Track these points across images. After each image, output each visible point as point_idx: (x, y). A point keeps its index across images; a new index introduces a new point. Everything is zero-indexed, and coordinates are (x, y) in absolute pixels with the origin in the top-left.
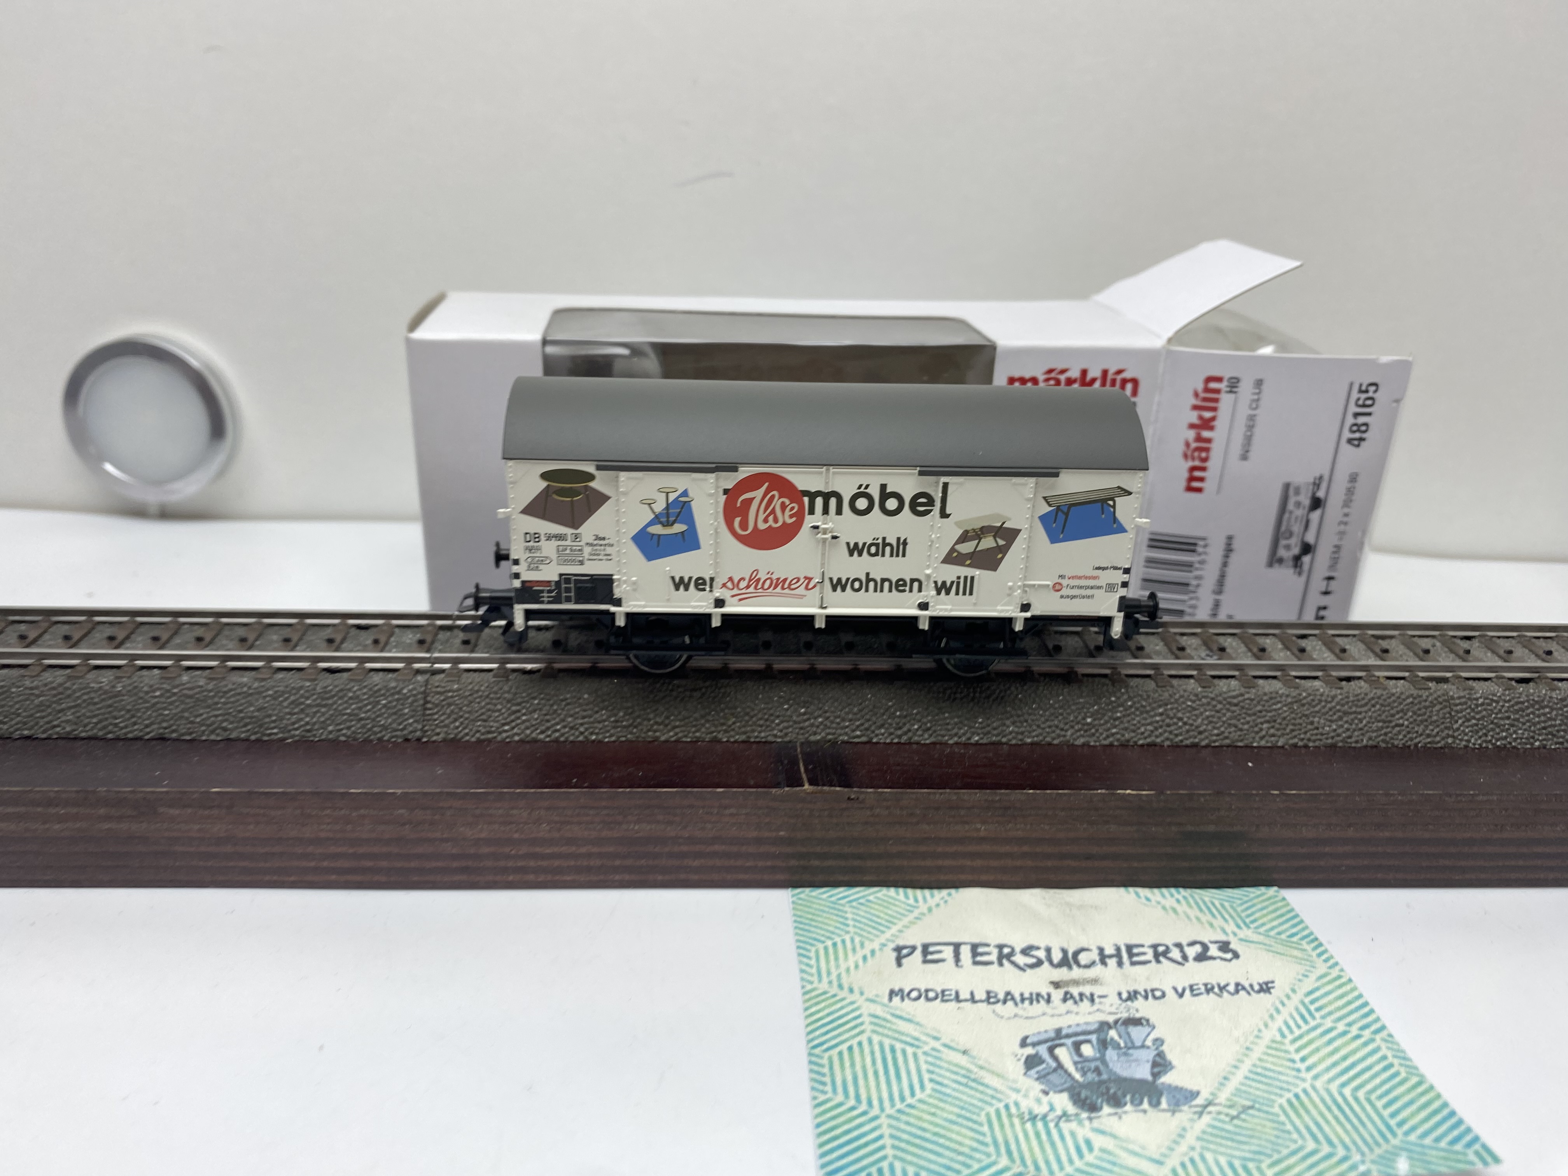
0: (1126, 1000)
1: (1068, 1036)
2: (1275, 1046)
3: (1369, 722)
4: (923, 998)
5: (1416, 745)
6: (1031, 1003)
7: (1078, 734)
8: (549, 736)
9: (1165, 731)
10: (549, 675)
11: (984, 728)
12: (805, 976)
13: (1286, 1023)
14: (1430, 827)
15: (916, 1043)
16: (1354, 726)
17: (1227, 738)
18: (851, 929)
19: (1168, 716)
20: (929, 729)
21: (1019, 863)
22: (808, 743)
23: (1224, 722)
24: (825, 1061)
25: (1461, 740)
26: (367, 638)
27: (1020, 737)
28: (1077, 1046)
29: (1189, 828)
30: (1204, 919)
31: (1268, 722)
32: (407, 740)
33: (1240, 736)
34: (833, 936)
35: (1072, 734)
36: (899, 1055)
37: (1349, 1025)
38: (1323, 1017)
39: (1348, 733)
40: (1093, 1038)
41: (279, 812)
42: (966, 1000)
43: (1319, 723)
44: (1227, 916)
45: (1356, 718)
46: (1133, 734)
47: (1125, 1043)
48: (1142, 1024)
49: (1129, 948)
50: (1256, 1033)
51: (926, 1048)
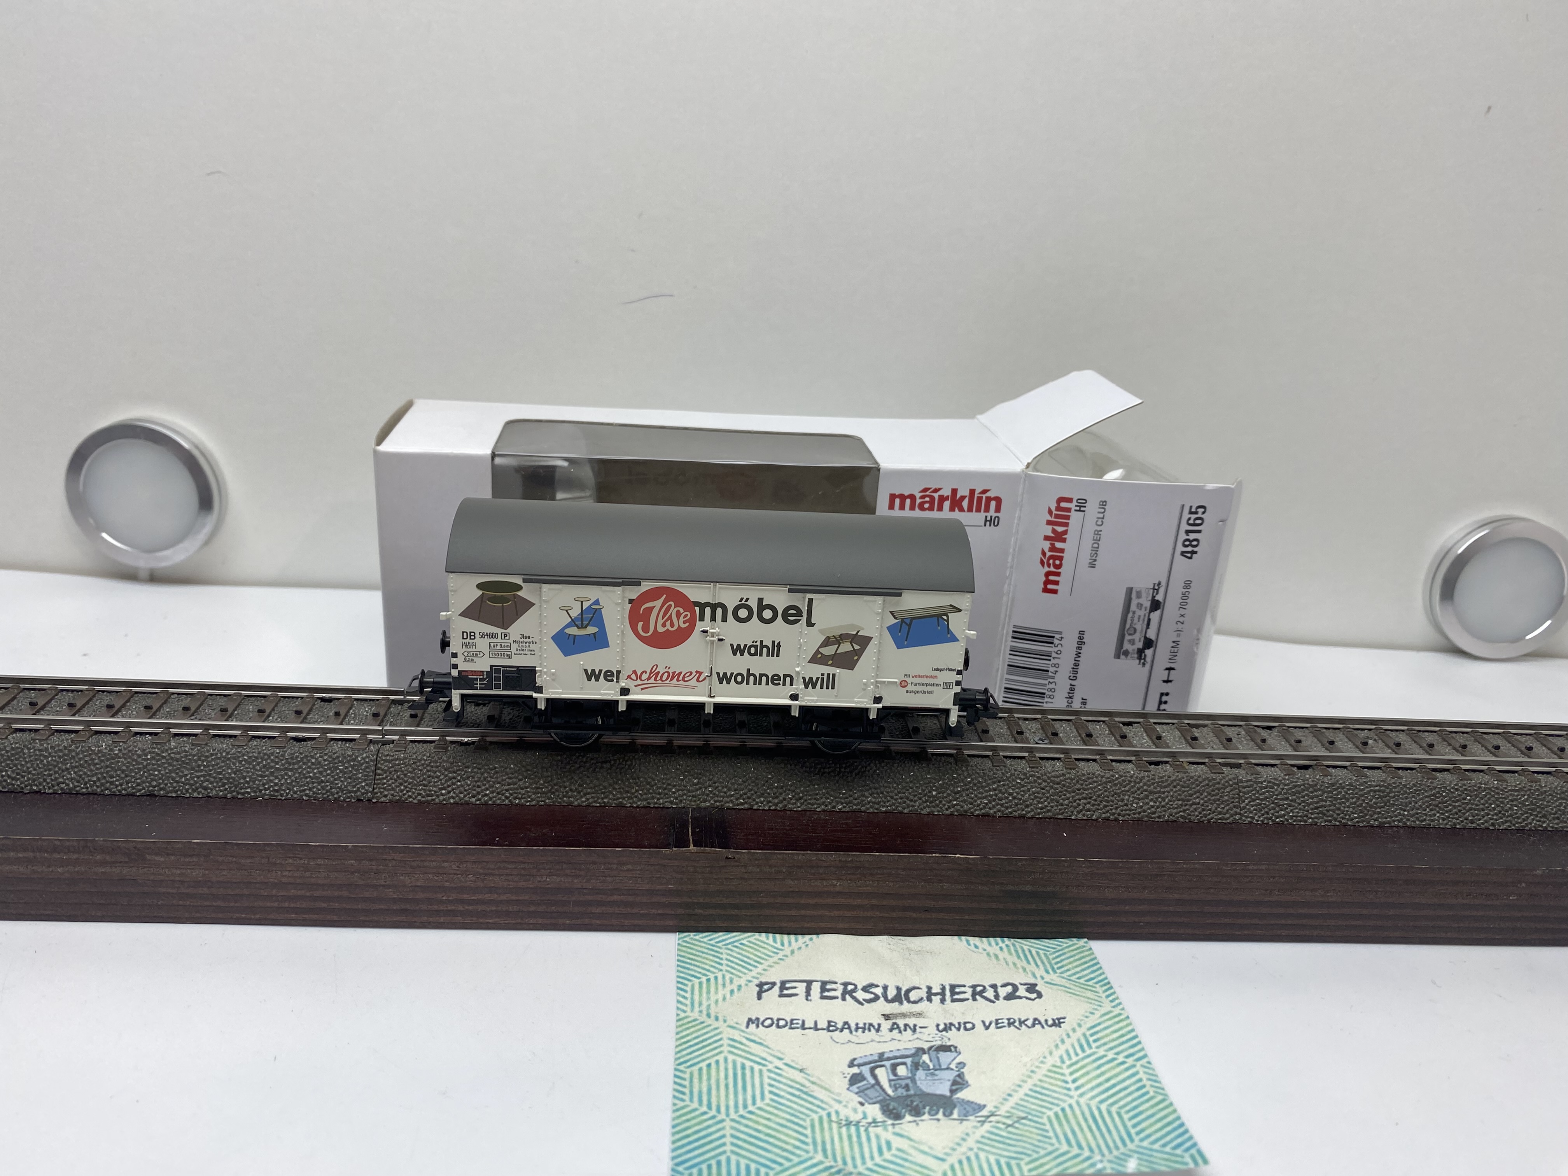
0: (941, 1031)
1: (889, 1059)
2: (1054, 1070)
3: (1170, 801)
4: (774, 1025)
5: (1209, 821)
6: (864, 1032)
7: (925, 805)
8: (479, 800)
9: (998, 804)
10: (481, 747)
11: (847, 798)
12: (680, 1006)
13: (1067, 1051)
14: (1212, 890)
15: (764, 1062)
16: (1158, 804)
17: (1049, 811)
18: (724, 968)
19: (1000, 791)
20: (801, 798)
21: (869, 914)
22: (699, 809)
23: (1047, 798)
24: (687, 1076)
25: (1247, 817)
26: (331, 710)
27: (876, 806)
28: (894, 1067)
29: (1010, 888)
30: (1019, 964)
31: (1085, 799)
32: (359, 800)
33: (1060, 810)
34: (708, 973)
35: (920, 805)
36: (748, 1072)
37: (1118, 1053)
38: (1097, 1047)
39: (1153, 809)
40: (909, 1061)
41: (249, 861)
42: (810, 1028)
43: (1128, 800)
44: (1039, 963)
45: (1160, 797)
46: (970, 806)
47: (934, 1066)
48: (950, 1051)
49: (953, 987)
50: (1041, 1059)
51: (770, 1067)
